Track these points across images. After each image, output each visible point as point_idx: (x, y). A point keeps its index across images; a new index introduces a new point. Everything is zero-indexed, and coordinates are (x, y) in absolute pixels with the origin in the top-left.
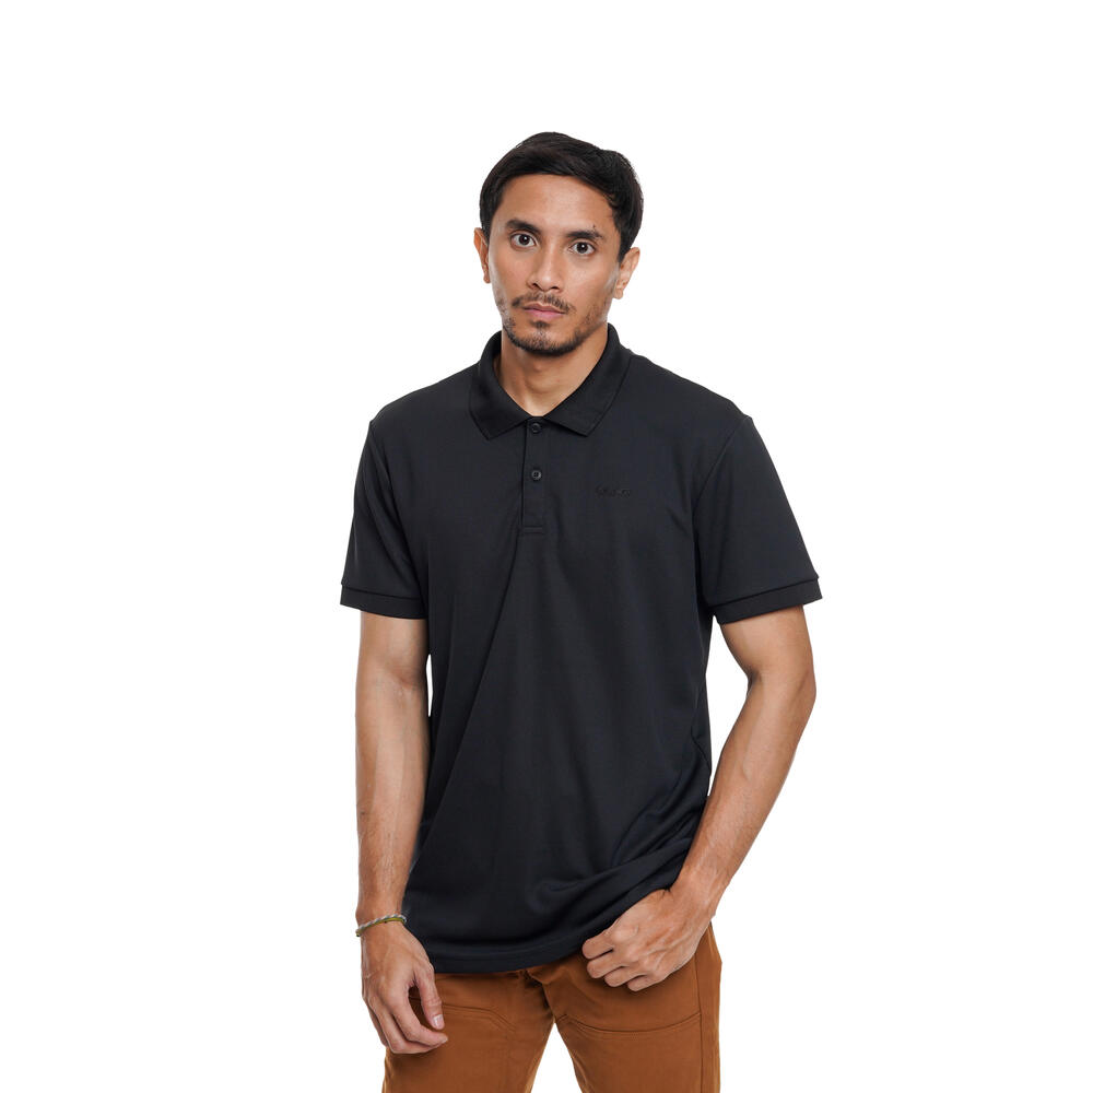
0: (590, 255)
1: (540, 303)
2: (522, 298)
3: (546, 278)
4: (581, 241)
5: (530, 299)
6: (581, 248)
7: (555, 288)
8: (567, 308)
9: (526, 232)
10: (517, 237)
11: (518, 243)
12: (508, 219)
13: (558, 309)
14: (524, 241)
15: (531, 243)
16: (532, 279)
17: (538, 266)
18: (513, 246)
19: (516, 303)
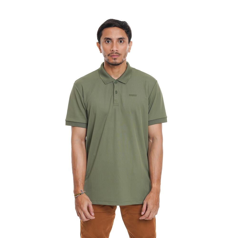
0: (123, 43)
1: (114, 54)
2: (110, 54)
3: (115, 49)
4: (121, 40)
5: (112, 54)
6: (121, 42)
7: (117, 50)
8: (120, 54)
9: (108, 40)
10: (107, 41)
11: (107, 42)
12: (104, 38)
13: (118, 55)
14: (108, 42)
15: (110, 42)
16: (112, 50)
17: (112, 46)
18: (106, 43)
19: (109, 55)
